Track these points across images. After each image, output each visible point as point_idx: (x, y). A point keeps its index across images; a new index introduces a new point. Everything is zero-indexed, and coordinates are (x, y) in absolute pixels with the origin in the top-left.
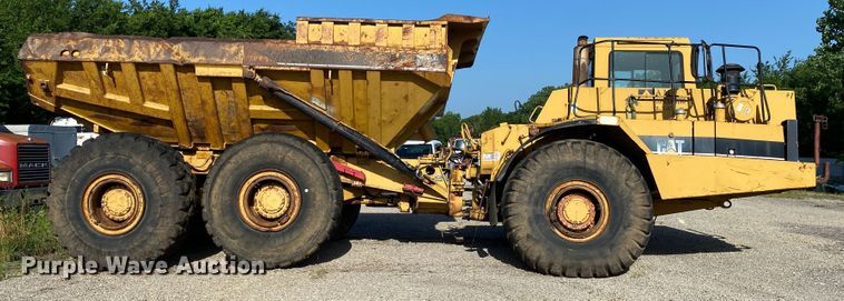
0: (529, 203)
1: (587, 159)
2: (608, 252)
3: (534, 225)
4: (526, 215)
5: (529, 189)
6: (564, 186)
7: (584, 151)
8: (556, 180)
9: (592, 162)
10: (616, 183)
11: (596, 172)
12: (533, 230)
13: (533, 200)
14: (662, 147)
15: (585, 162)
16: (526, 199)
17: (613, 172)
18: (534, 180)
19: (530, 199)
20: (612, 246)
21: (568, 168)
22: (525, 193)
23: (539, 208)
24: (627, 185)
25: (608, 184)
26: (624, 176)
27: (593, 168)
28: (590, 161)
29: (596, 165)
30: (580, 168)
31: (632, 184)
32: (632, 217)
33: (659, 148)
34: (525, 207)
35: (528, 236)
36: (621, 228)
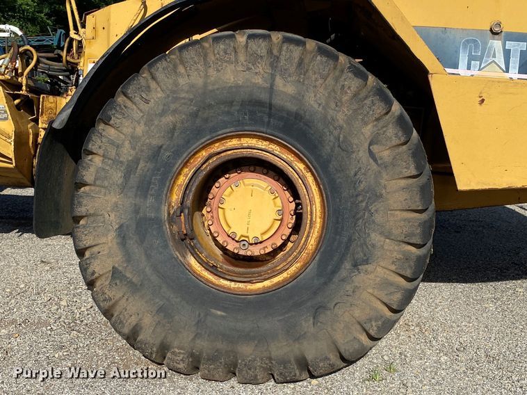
0: (123, 188)
1: (279, 82)
2: (307, 325)
3: (132, 244)
4: (113, 219)
5: (127, 153)
6: (217, 147)
7: (274, 61)
8: (198, 133)
9: (290, 89)
10: (345, 148)
11: (297, 116)
12: (128, 258)
13: (134, 180)
14: (471, 58)
15: (271, 89)
16: (117, 176)
17: (340, 118)
18: (140, 130)
19: (127, 177)
20: (318, 310)
21: (231, 103)
22: (117, 162)
23: (150, 200)
24: (371, 154)
25: (327, 150)
26: (368, 130)
27: (292, 107)
28: (286, 88)
29: (299, 98)
30: (259, 103)
31: (385, 154)
32: (375, 237)
33: (463, 60)
34: (113, 198)
35: (115, 273)
36: (347, 265)
